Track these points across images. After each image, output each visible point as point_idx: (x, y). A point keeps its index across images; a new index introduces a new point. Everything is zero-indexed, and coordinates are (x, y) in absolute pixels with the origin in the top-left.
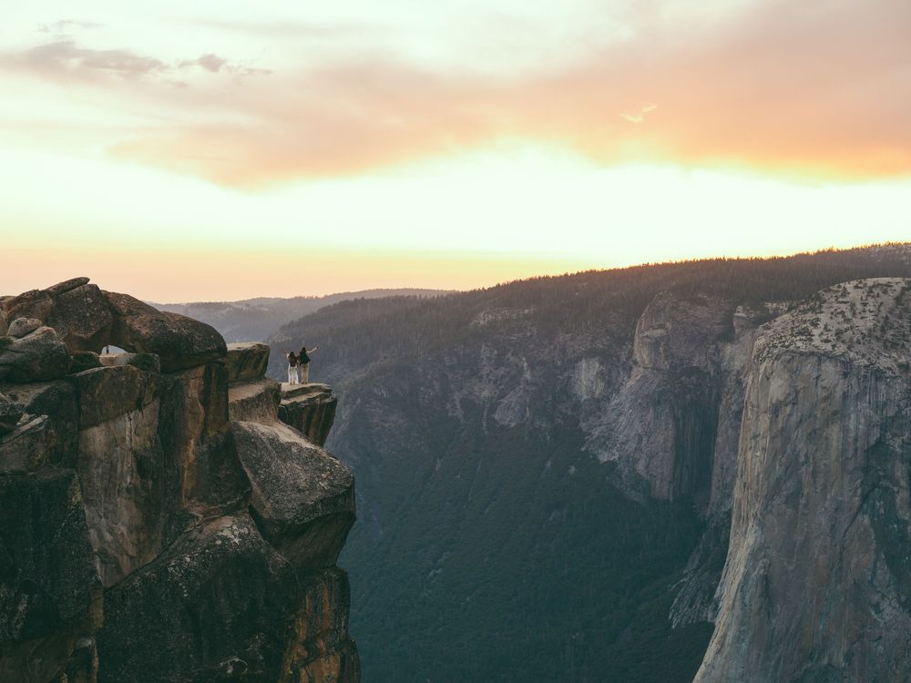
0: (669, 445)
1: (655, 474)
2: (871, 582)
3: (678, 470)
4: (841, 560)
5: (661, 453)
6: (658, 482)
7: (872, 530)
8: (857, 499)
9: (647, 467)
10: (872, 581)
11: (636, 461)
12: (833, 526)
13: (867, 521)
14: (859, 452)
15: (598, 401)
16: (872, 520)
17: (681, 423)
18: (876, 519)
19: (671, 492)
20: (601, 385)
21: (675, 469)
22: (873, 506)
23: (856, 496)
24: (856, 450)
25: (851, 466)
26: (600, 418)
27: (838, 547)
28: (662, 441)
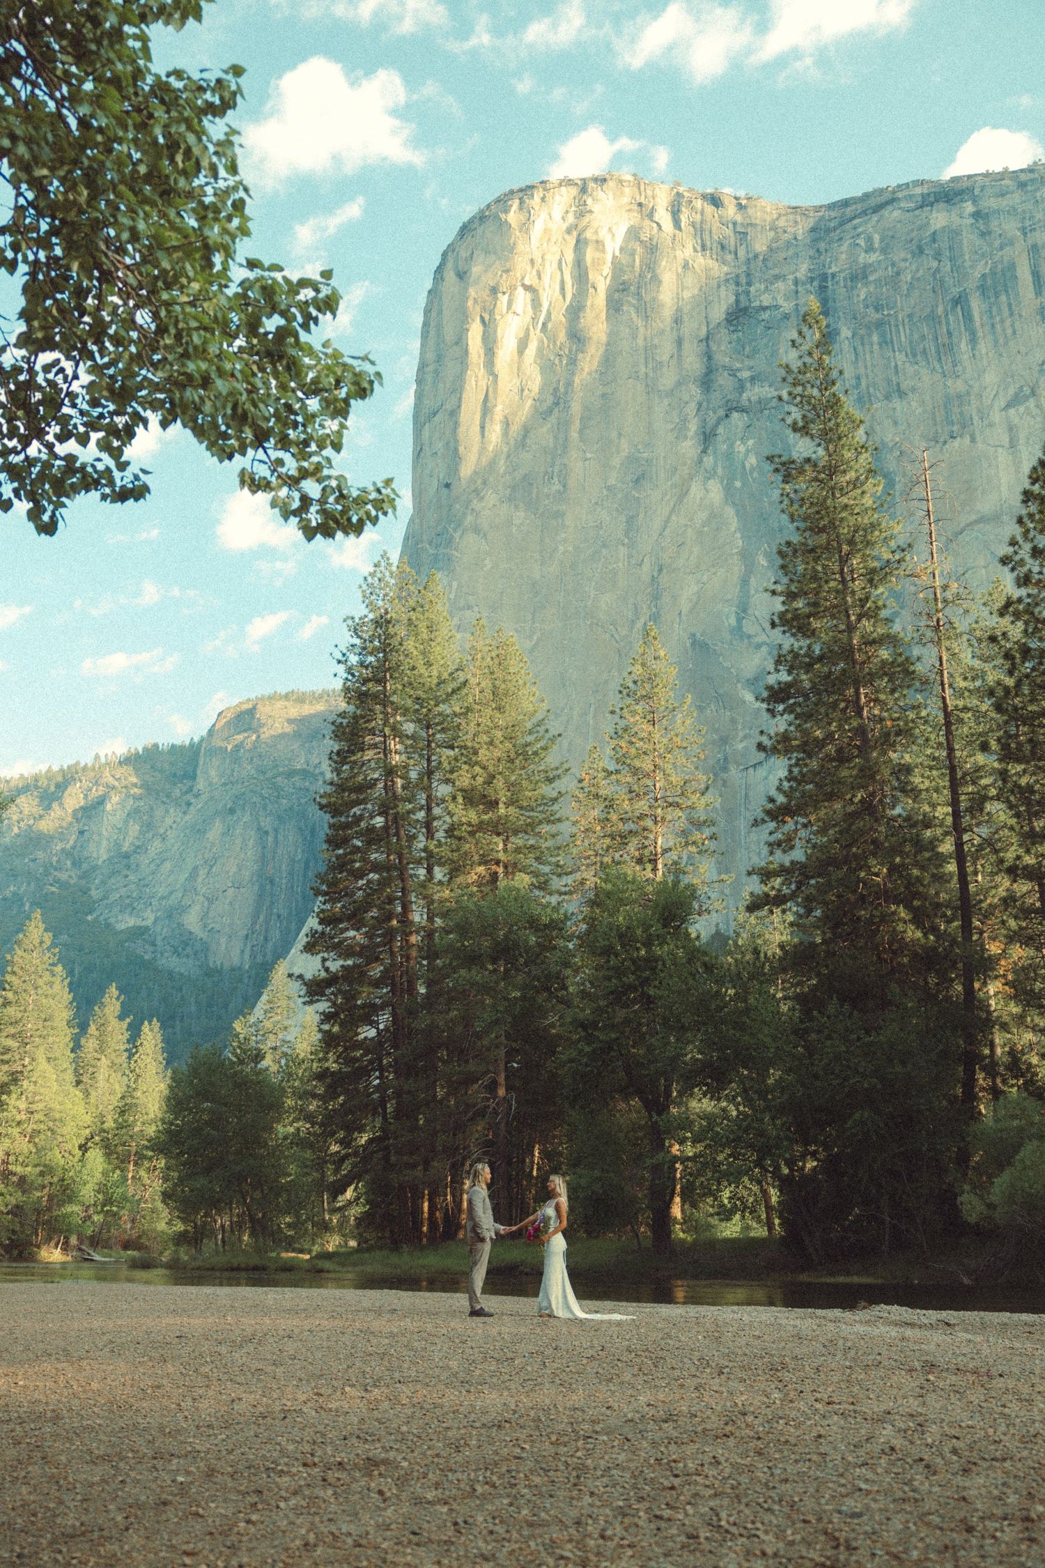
0: (247, 874)
1: (218, 927)
2: (738, 631)
3: (262, 918)
4: (656, 597)
5: (231, 891)
6: (223, 941)
7: (730, 512)
8: (688, 444)
9: (204, 917)
10: (740, 627)
11: (183, 909)
12: (630, 521)
13: (715, 492)
14: (686, 345)
15: (127, 856)
16: (728, 489)
17: (270, 839)
18: (738, 484)
19: (247, 956)
20: (134, 829)
21: (255, 916)
22: (729, 456)
23: (686, 438)
24: (679, 342)
25: (668, 379)
26: (127, 876)
27: (646, 567)
28: (234, 869)
